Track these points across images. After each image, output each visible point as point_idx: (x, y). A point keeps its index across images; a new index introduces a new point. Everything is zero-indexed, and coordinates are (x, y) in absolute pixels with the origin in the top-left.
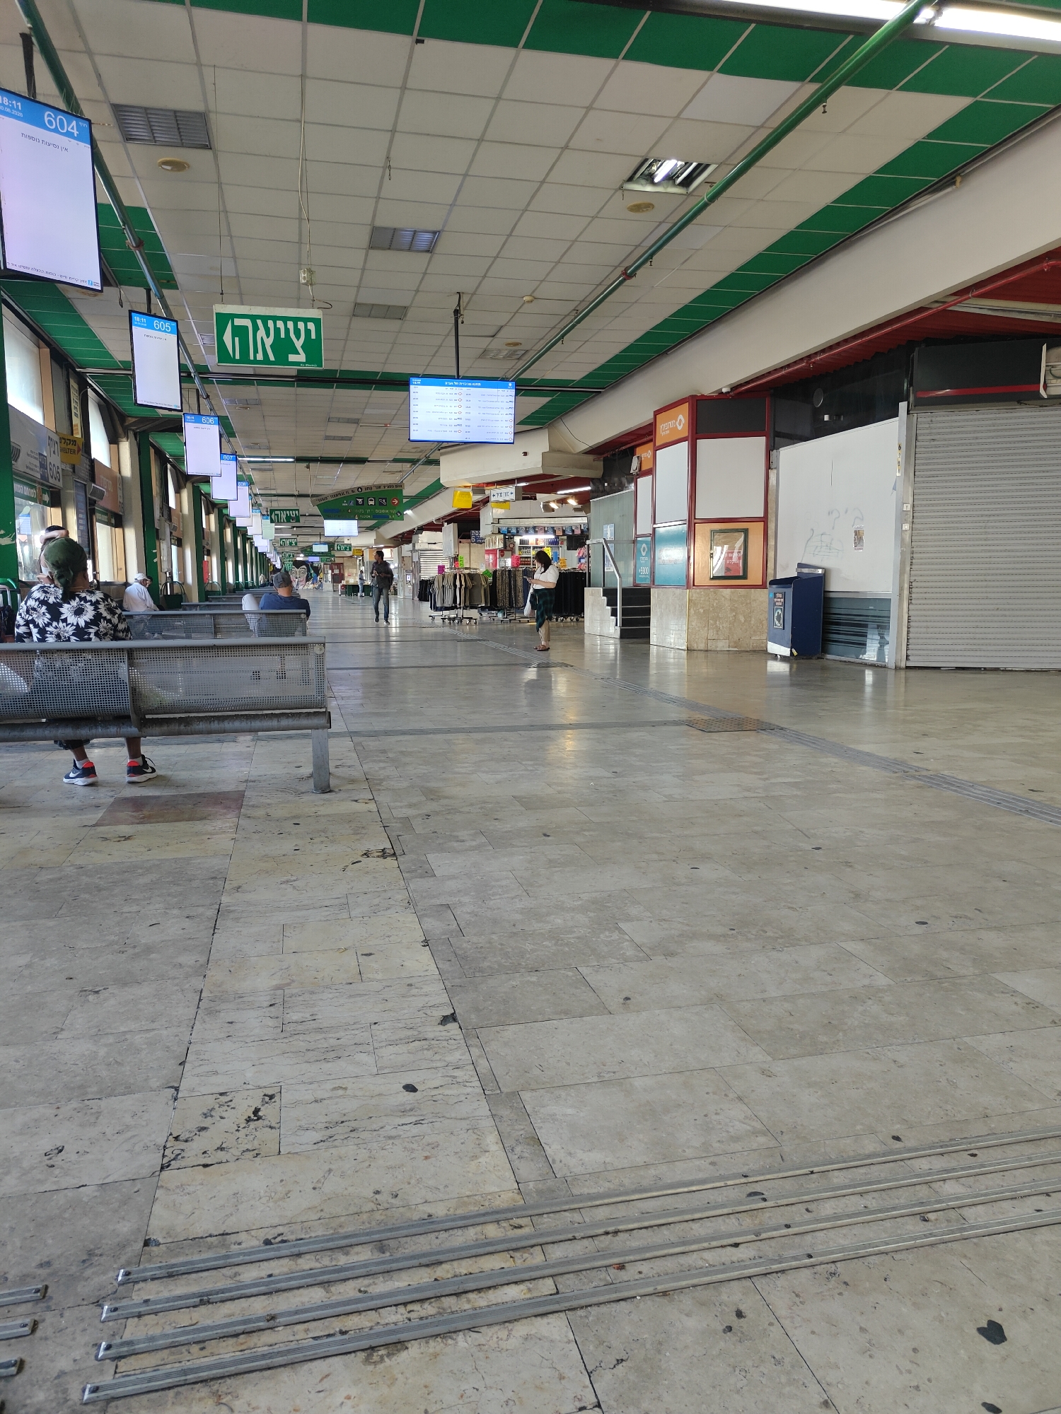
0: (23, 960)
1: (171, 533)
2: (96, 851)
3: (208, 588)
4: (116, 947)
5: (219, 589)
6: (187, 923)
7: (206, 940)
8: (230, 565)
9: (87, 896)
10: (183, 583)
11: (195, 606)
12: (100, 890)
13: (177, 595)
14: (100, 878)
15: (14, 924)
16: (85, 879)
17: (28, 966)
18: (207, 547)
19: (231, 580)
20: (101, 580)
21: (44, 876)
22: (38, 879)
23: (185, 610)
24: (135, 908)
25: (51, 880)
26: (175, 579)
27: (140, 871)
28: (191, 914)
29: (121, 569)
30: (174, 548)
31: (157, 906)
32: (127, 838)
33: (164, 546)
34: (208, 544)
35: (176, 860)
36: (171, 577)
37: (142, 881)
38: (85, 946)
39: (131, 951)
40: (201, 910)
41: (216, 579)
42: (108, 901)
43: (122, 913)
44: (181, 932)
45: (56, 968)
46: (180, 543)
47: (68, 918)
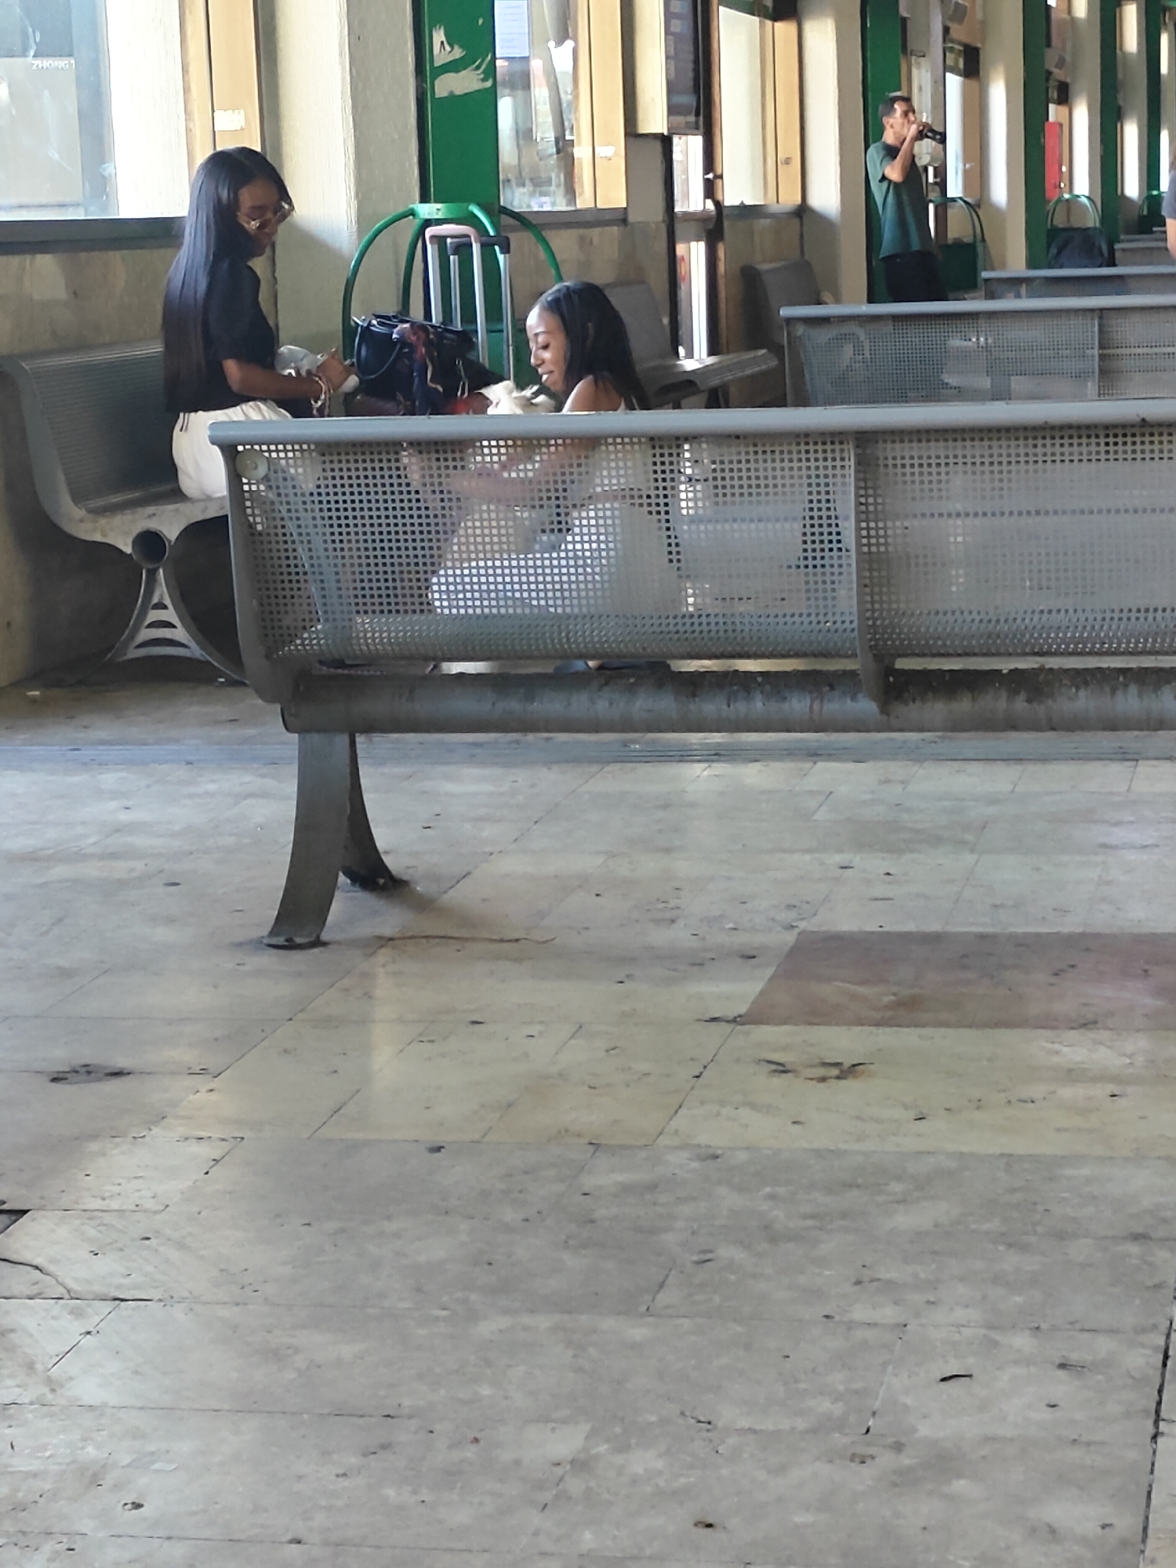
0: (565, 1442)
1: (946, 30)
2: (753, 1106)
3: (1060, 221)
4: (839, 1439)
5: (1092, 220)
6: (1062, 1386)
7: (1132, 1455)
8: (1131, 134)
9: (738, 1255)
10: (978, 202)
11: (1015, 283)
12: (774, 1239)
13: (959, 245)
14: (772, 1197)
15: (527, 1320)
16: (729, 1199)
17: (581, 1465)
18: (1059, 74)
19: (1132, 187)
20: (727, 203)
21: (605, 1176)
22: (589, 1182)
23: (991, 296)
24: (888, 1313)
25: (626, 1189)
26: (954, 189)
27: (896, 1187)
28: (1075, 1357)
29: (787, 161)
30: (954, 82)
31: (960, 1314)
32: (848, 1071)
33: (921, 77)
34: (1061, 63)
35: (1009, 1160)
36: (942, 184)
37: (904, 1220)
38: (744, 1423)
39: (886, 1460)
40: (1104, 1345)
41: (1082, 184)
42: (802, 1280)
43: (851, 1325)
44: (1047, 1415)
45: (662, 1483)
46: (972, 65)
47: (686, 1323)
